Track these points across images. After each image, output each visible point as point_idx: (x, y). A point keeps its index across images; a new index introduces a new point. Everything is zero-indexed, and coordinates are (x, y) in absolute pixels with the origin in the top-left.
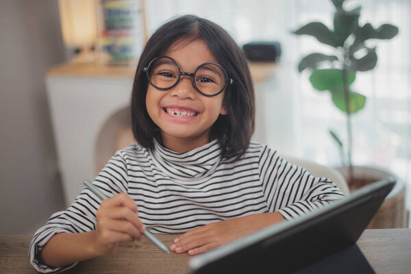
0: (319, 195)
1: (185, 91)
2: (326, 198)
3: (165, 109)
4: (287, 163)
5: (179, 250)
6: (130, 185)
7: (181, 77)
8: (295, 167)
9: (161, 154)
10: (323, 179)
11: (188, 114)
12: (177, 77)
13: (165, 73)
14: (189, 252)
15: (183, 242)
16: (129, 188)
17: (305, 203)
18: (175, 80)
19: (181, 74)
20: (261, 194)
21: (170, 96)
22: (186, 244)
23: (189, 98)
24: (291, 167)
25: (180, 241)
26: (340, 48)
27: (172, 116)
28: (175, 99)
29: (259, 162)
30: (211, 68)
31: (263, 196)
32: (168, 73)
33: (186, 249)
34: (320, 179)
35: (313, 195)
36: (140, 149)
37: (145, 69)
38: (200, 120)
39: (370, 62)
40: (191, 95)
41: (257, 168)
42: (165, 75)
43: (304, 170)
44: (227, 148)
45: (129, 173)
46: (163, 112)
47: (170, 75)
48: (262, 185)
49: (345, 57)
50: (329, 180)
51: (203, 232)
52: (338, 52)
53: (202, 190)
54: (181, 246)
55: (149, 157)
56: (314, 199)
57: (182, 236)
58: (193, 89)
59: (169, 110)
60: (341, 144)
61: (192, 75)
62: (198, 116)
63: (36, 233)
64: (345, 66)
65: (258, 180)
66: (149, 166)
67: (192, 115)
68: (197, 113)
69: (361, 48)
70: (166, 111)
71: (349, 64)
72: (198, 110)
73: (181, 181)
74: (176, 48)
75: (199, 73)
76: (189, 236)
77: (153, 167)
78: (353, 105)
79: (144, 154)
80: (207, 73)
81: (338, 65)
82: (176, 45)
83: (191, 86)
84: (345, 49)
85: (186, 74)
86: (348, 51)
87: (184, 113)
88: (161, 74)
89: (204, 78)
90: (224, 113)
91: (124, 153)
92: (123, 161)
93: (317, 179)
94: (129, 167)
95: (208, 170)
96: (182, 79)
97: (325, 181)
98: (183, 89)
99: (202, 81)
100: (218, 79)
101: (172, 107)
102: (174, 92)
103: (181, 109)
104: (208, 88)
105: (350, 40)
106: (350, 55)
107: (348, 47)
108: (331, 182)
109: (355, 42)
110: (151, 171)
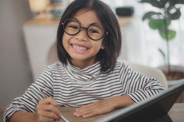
0: (149, 87)
1: (82, 37)
2: (153, 88)
3: (72, 45)
4: (133, 71)
5: (78, 115)
6: (55, 84)
7: (81, 29)
8: (137, 73)
9: (71, 68)
10: (152, 78)
11: (83, 49)
12: (79, 29)
13: (73, 26)
14: (83, 116)
15: (80, 112)
16: (54, 85)
17: (142, 91)
18: (78, 31)
19: (81, 28)
20: (121, 88)
21: (75, 39)
22: (82, 113)
23: (84, 41)
24: (135, 73)
25: (79, 111)
26: (162, 8)
27: (75, 49)
28: (77, 40)
29: (119, 72)
30: (97, 25)
31: (122, 89)
32: (74, 27)
33: (81, 115)
34: (150, 79)
35: (146, 86)
36: (60, 65)
37: (63, 24)
38: (89, 52)
39: (177, 15)
40: (85, 39)
41: (119, 75)
42: (73, 28)
43: (142, 74)
44: (104, 66)
45: (54, 78)
46: (70, 46)
47: (75, 28)
48: (121, 84)
49: (165, 13)
50: (155, 79)
51: (91, 106)
52: (162, 11)
53: (91, 87)
54: (79, 113)
55: (64, 70)
56: (147, 89)
57: (80, 108)
58: (87, 36)
59: (74, 46)
60: (164, 55)
61: (87, 29)
62: (89, 50)
63: (6, 110)
64: (165, 17)
65: (119, 81)
66: (64, 74)
67: (85, 49)
68: (88, 48)
69: (173, 8)
70: (72, 46)
71: (167, 16)
72: (89, 47)
73: (80, 82)
74: (79, 13)
75: (90, 28)
76: (83, 109)
77: (66, 75)
78: (169, 36)
79: (62, 67)
80: (95, 28)
81: (161, 17)
82: (79, 12)
83: (85, 34)
84: (165, 9)
85: (84, 28)
86: (166, 10)
87: (81, 48)
88: (71, 27)
89: (93, 30)
90: (103, 48)
91: (51, 67)
92: (51, 72)
93: (149, 79)
94: (54, 75)
95: (93, 77)
96: (81, 30)
97: (153, 80)
98: (81, 35)
99: (92, 32)
100: (100, 31)
101: (75, 44)
102: (76, 37)
103: (80, 46)
104: (95, 36)
105: (167, 5)
106: (167, 12)
107: (167, 8)
108: (156, 80)
109: (170, 6)
110: (65, 77)
